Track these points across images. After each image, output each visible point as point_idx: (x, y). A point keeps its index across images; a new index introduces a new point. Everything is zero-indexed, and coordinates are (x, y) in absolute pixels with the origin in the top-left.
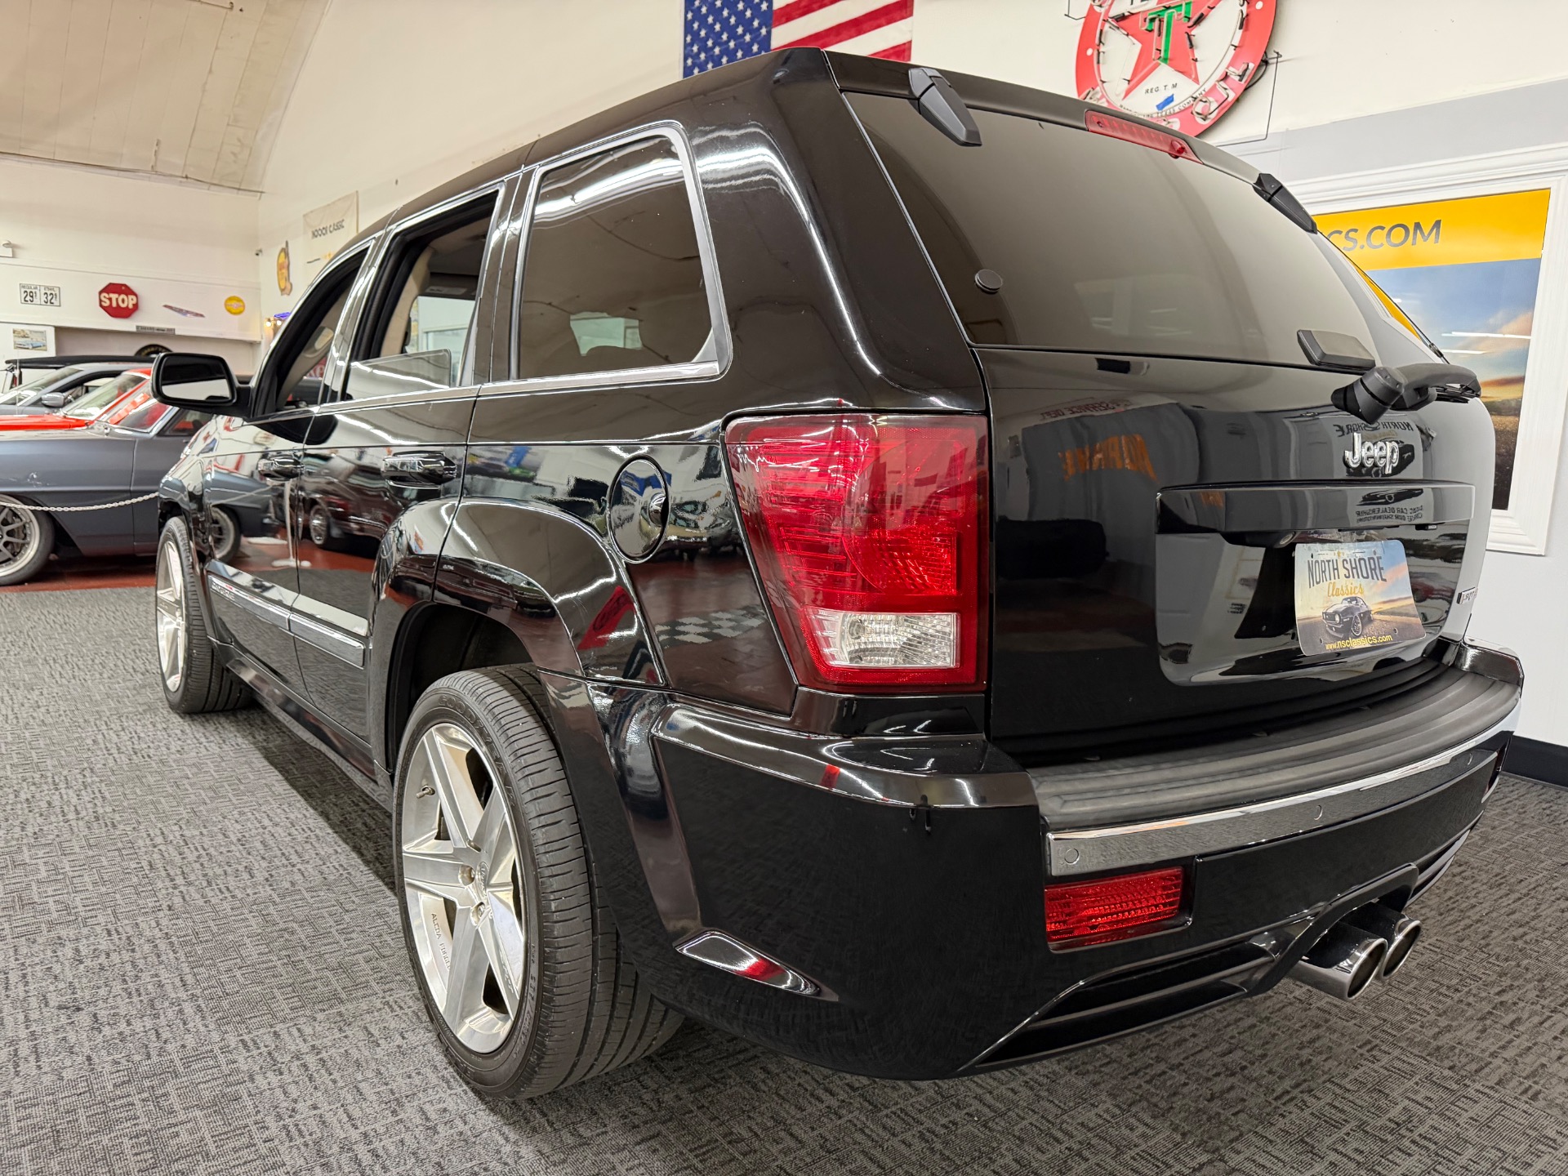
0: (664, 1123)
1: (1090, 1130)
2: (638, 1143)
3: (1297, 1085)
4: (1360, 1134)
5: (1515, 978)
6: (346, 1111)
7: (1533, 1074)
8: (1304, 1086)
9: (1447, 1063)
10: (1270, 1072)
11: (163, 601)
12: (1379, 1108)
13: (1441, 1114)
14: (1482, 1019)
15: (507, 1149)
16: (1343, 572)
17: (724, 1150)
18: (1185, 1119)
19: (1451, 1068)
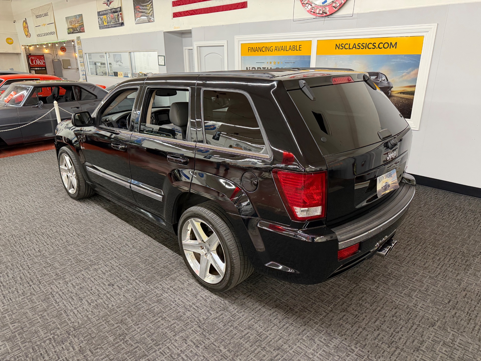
0: (250, 292)
1: (333, 283)
2: (247, 297)
3: (370, 268)
4: (383, 277)
5: (410, 238)
6: (186, 299)
7: (414, 260)
8: (372, 268)
9: (398, 259)
10: (365, 266)
11: (62, 169)
12: (386, 271)
13: (397, 271)
14: (404, 249)
15: (222, 302)
16: (385, 177)
17: (264, 296)
18: (350, 278)
19: (399, 260)
